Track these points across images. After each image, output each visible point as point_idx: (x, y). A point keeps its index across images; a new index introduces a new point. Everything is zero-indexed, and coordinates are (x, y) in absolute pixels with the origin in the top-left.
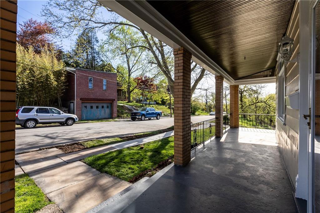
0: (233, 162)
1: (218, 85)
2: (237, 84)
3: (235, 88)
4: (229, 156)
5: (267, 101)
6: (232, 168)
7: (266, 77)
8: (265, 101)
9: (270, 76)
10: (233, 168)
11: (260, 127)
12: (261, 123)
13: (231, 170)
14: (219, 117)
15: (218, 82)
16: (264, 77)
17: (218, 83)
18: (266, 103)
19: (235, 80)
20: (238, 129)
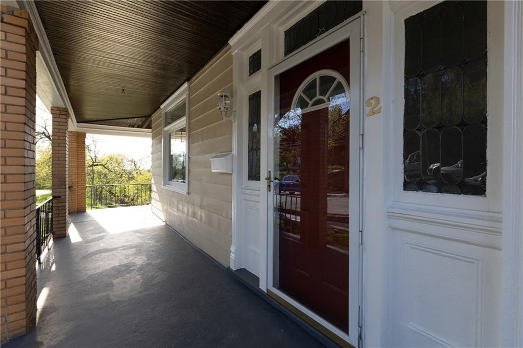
0: (131, 268)
1: (59, 127)
2: (81, 130)
3: (78, 137)
4: (114, 262)
5: (106, 163)
6: (138, 277)
7: (132, 127)
8: (104, 164)
9: (139, 127)
10: (140, 276)
11: (100, 206)
12: (100, 199)
13: (141, 281)
14: (61, 194)
15: (59, 120)
16: (129, 126)
17: (59, 122)
18: (105, 166)
19: (78, 122)
20: (85, 214)
